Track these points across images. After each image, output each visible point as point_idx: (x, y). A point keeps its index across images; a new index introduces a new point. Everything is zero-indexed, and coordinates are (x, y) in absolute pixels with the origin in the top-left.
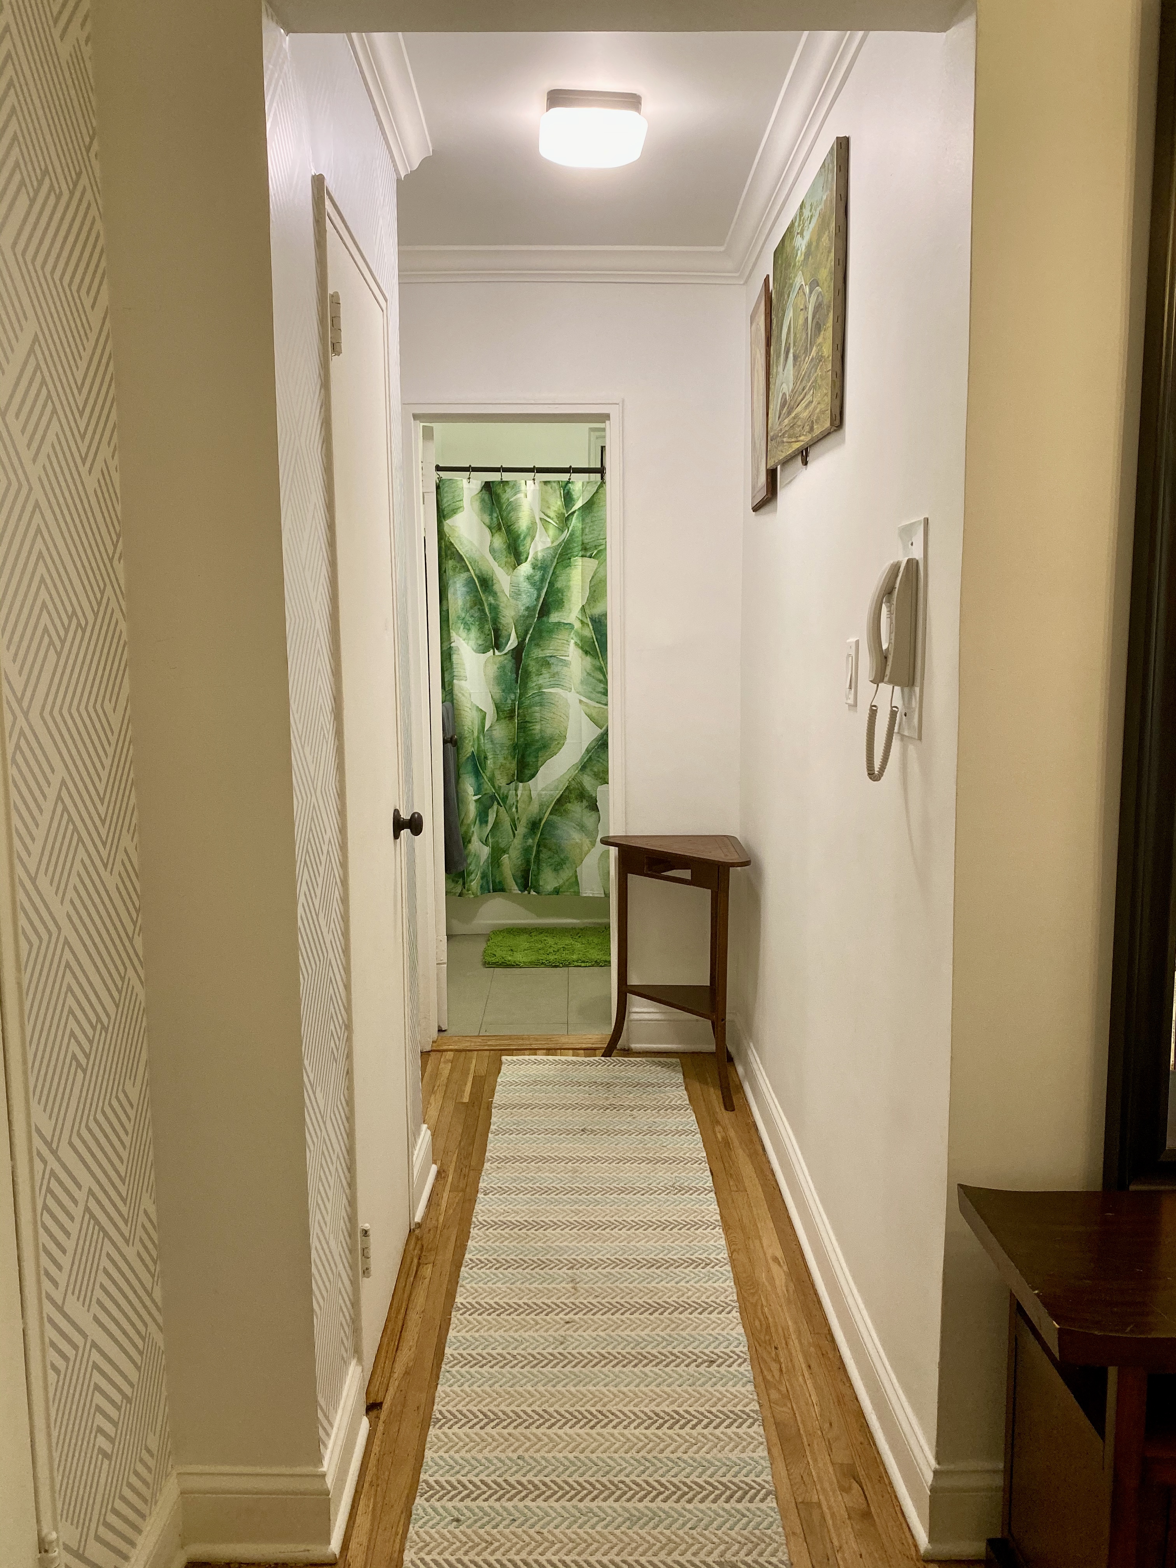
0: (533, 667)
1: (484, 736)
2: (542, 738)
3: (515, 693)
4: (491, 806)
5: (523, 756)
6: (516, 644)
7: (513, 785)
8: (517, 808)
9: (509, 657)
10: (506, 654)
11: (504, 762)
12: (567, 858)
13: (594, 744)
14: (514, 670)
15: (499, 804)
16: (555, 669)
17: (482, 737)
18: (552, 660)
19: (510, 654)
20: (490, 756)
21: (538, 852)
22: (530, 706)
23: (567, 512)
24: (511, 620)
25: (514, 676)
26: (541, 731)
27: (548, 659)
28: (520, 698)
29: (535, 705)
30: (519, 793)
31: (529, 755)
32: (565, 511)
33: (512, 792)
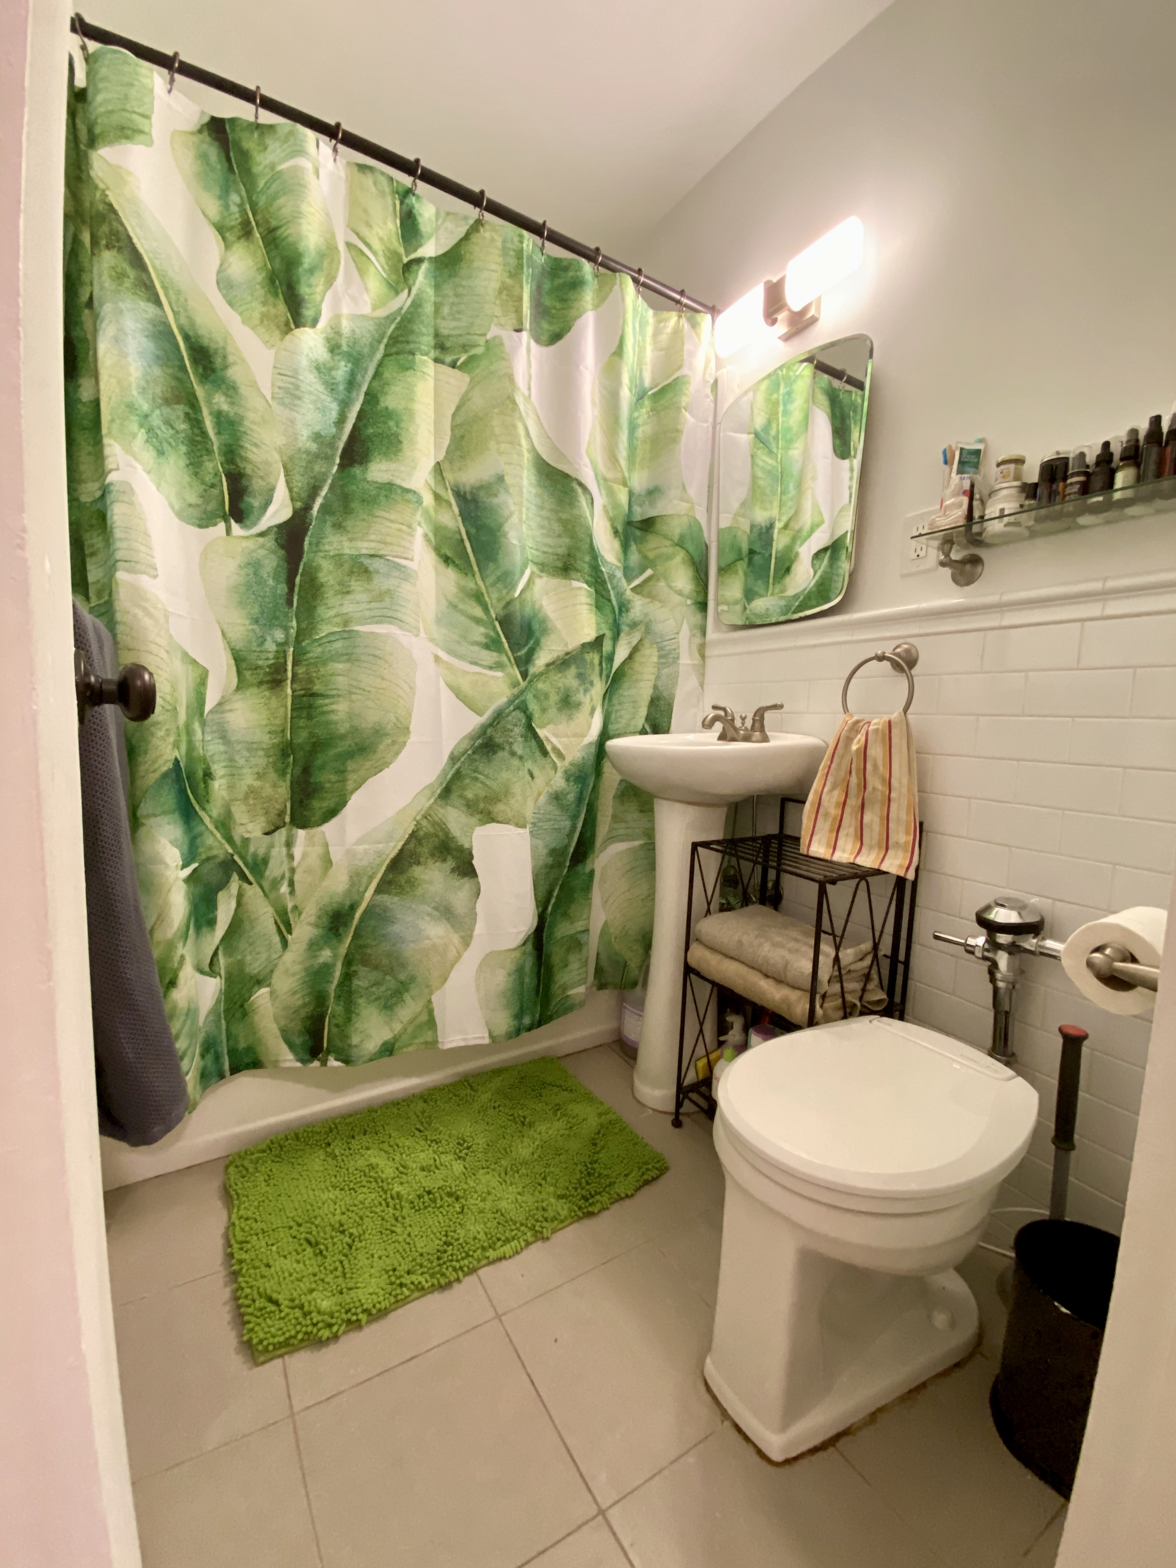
0: (328, 574)
1: (203, 724)
2: (354, 730)
3: (286, 629)
4: (223, 884)
5: (306, 771)
6: (286, 514)
7: (281, 836)
8: (291, 884)
9: (269, 542)
10: (262, 534)
11: (257, 784)
12: (413, 979)
13: (465, 745)
14: (283, 576)
15: (243, 877)
16: (381, 583)
17: (197, 726)
18: (375, 565)
19: (272, 536)
20: (218, 770)
21: (347, 977)
22: (323, 661)
23: (407, 254)
24: (276, 457)
25: (283, 588)
26: (351, 715)
27: (366, 562)
28: (298, 640)
29: (335, 657)
30: (297, 851)
31: (322, 768)
32: (402, 250)
33: (279, 852)
